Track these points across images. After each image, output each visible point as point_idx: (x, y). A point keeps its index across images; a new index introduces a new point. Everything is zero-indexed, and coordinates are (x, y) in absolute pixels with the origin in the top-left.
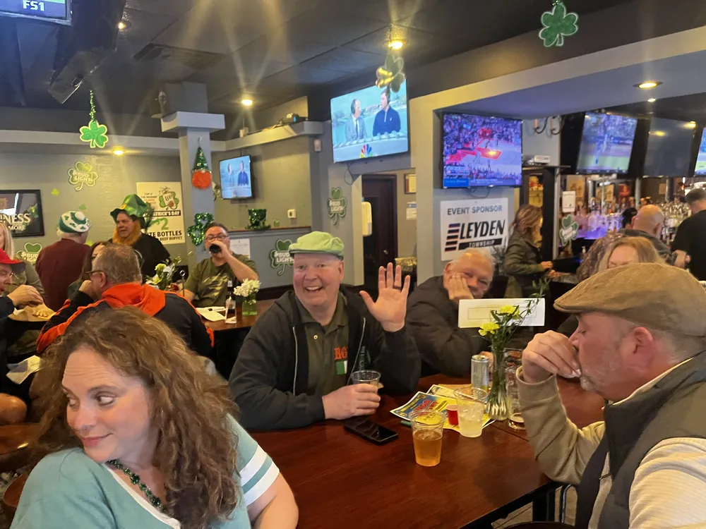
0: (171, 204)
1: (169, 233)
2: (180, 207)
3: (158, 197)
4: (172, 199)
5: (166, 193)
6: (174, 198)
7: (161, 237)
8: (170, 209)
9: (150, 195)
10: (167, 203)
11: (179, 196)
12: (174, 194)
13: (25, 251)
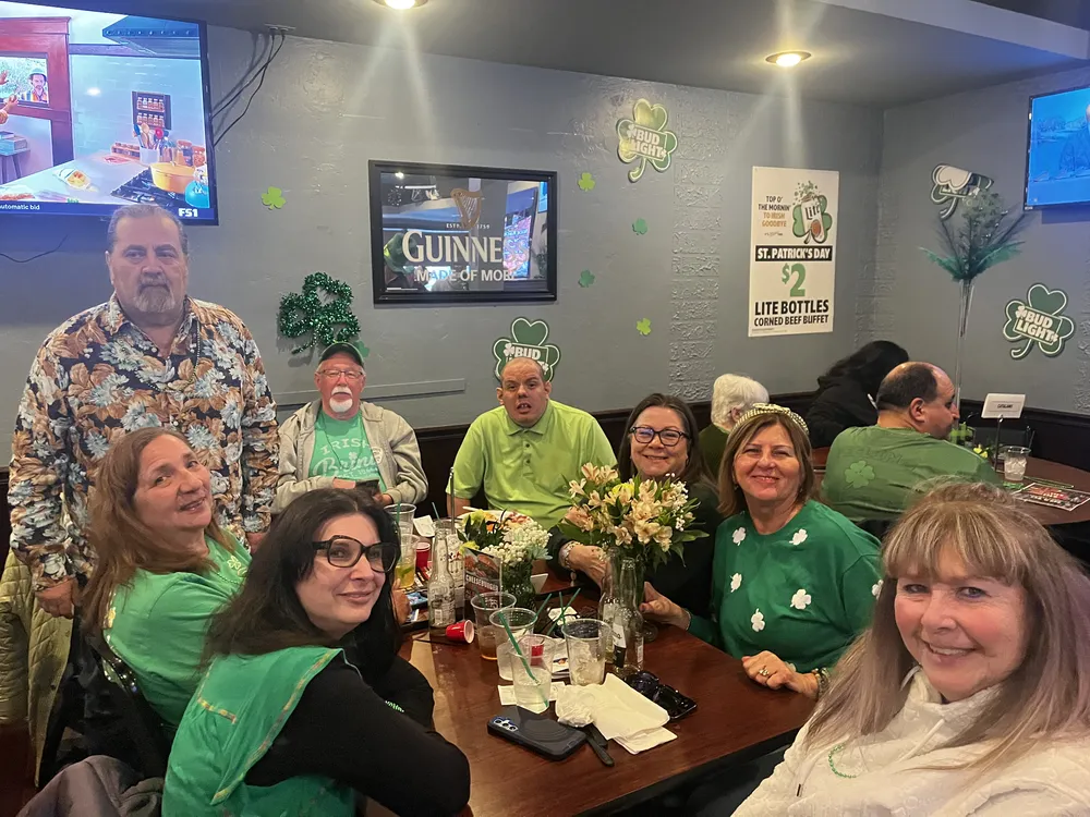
0: (815, 230)
1: (804, 305)
2: (831, 240)
3: (791, 209)
4: (818, 216)
5: (807, 199)
6: (823, 214)
7: (789, 314)
8: (812, 243)
9: (776, 202)
10: (807, 224)
11: (832, 209)
12: (823, 199)
13: (513, 341)
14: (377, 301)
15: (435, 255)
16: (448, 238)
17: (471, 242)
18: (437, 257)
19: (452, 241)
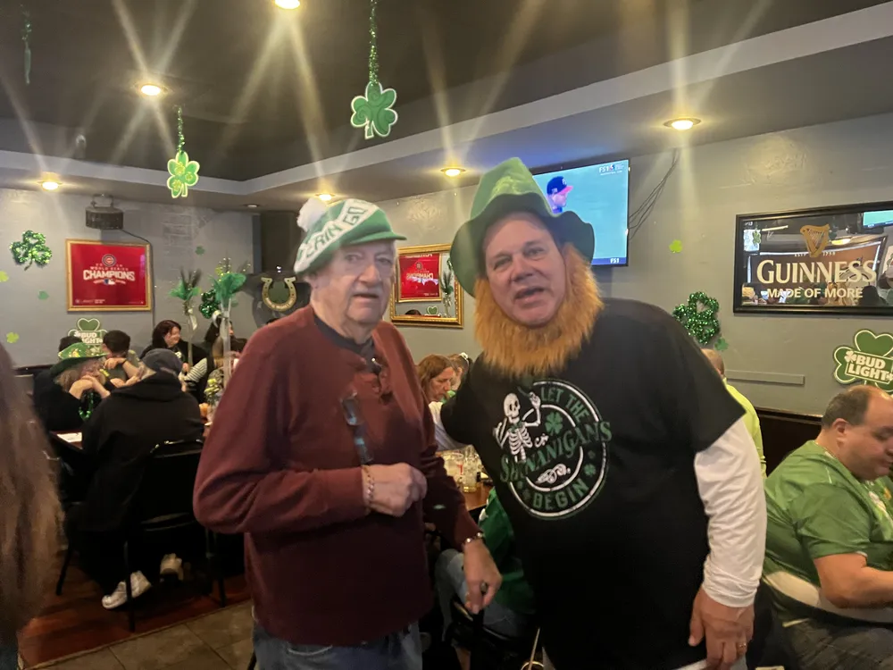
13: (855, 349)
14: (735, 311)
15: (783, 277)
16: (795, 265)
17: (816, 266)
18: (785, 279)
19: (799, 267)
